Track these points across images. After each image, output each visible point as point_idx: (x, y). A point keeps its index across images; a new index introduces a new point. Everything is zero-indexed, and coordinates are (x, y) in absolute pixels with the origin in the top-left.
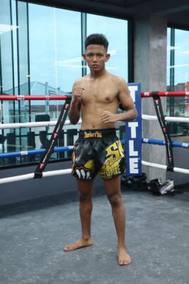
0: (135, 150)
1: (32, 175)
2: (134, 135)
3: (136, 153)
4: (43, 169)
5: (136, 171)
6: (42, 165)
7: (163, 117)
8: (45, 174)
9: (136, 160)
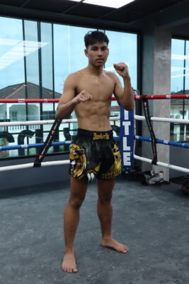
0: (128, 145)
1: (32, 164)
2: (127, 132)
3: (129, 148)
4: (42, 160)
5: (129, 164)
6: (41, 156)
7: (149, 117)
8: (43, 164)
9: (129, 154)
